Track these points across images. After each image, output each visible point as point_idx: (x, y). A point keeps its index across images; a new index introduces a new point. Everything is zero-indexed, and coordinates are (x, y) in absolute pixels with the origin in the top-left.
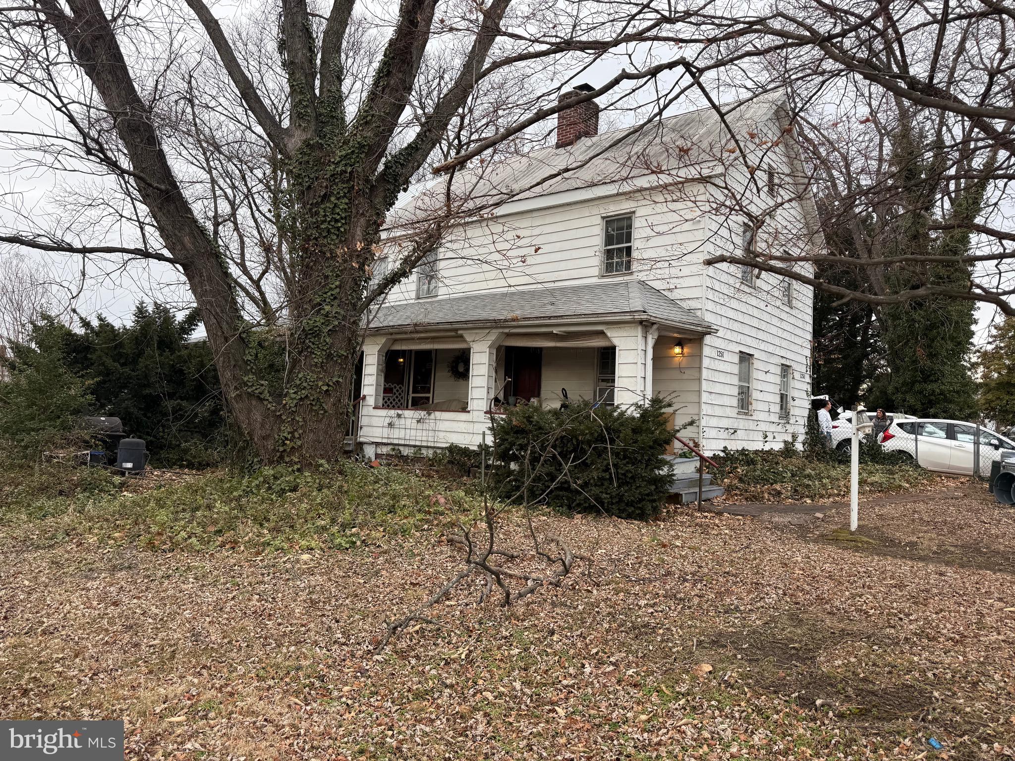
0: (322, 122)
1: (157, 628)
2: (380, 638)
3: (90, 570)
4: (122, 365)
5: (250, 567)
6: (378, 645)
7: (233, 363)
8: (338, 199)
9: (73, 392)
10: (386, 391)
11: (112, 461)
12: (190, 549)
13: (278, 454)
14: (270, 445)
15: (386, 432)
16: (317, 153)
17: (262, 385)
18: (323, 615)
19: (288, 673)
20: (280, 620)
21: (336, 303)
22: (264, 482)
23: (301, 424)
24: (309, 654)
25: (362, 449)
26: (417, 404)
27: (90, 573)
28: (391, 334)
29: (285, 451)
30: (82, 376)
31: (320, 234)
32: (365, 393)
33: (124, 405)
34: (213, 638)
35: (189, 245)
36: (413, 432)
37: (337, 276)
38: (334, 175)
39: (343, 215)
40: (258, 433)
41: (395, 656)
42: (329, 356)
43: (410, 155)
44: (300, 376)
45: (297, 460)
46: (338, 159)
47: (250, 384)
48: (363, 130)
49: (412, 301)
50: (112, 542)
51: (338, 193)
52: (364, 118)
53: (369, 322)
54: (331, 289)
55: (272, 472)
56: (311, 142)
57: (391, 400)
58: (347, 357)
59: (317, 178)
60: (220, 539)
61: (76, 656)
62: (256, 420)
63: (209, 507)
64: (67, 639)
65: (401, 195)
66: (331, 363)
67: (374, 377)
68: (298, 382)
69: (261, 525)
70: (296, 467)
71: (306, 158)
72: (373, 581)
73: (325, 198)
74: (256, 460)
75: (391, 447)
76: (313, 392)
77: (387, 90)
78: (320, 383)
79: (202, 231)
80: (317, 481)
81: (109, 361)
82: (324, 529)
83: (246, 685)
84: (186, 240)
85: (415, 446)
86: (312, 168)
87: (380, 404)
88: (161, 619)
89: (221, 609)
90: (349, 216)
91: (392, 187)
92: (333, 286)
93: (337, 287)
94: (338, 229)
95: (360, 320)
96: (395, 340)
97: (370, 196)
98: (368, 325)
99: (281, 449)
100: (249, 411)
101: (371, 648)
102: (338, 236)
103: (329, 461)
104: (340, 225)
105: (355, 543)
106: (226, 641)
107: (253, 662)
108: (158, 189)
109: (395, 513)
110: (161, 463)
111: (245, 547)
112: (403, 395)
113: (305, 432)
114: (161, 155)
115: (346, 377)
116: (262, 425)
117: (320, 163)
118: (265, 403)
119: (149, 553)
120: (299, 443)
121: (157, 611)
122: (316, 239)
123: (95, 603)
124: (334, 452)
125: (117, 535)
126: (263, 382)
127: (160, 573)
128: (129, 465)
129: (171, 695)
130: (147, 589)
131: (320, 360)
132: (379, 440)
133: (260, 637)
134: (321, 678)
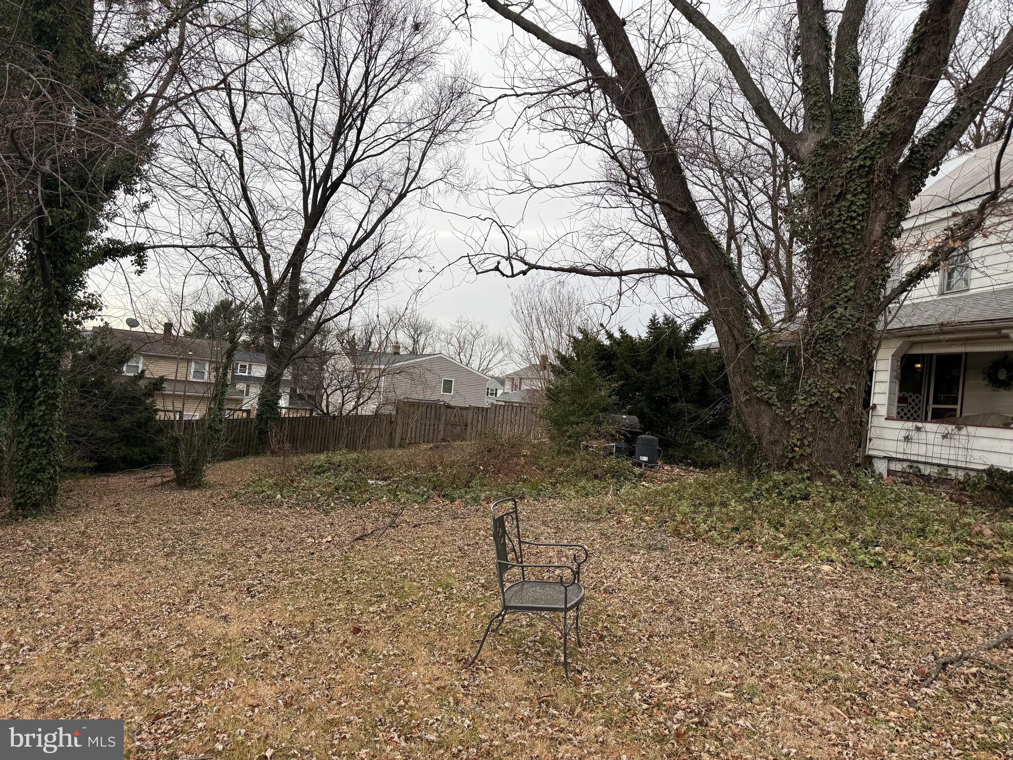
0: (837, 119)
1: (694, 608)
2: (927, 671)
3: (631, 545)
4: (639, 370)
5: (770, 568)
6: (925, 679)
7: (743, 368)
8: (855, 196)
9: (603, 393)
10: (901, 400)
11: (632, 454)
12: (712, 541)
13: (787, 460)
14: (779, 451)
15: (901, 446)
16: (833, 152)
17: (771, 391)
18: (856, 631)
19: (825, 681)
20: (809, 626)
21: (850, 305)
22: (774, 487)
23: (810, 431)
24: (846, 667)
25: (871, 464)
26: (939, 416)
27: (632, 548)
28: (909, 336)
29: (794, 457)
30: (609, 380)
31: (834, 234)
32: (875, 402)
33: (639, 406)
34: (747, 629)
35: (705, 260)
36: (937, 449)
37: (853, 276)
38: (851, 171)
39: (860, 212)
40: (767, 438)
41: (948, 695)
42: (842, 362)
43: (943, 133)
44: (810, 382)
45: (806, 468)
46: (856, 154)
47: (759, 389)
48: (885, 119)
49: (935, 298)
50: (644, 524)
51: (856, 189)
52: (887, 106)
53: (886, 324)
54: (846, 291)
55: (782, 478)
56: (826, 142)
57: (906, 411)
58: (861, 362)
59: (832, 178)
60: (738, 536)
61: (634, 617)
62: (764, 425)
63: (724, 504)
64: (624, 601)
65: (930, 181)
66: (844, 369)
67: (887, 385)
68: (808, 388)
69: (777, 529)
70: (806, 475)
71: (820, 159)
72: (909, 607)
73: (841, 196)
74: (764, 464)
75: (908, 464)
76: (824, 399)
77: (916, 69)
78: (831, 390)
79: (716, 245)
80: (830, 492)
81: (628, 367)
82: (843, 542)
83: (786, 681)
84: (703, 255)
85: (939, 465)
86: (827, 168)
87: (894, 415)
88: (697, 601)
89: (749, 603)
90: (867, 212)
91: (919, 173)
92: (847, 288)
93: (851, 288)
94: (854, 227)
95: (877, 322)
96: (914, 344)
97: (892, 187)
98: (885, 327)
99: (790, 455)
100: (758, 415)
101: (917, 678)
102: (853, 234)
103: (841, 473)
104: (856, 222)
105: (881, 563)
106: (759, 634)
107: (789, 661)
108: (681, 212)
109: (926, 538)
110: (671, 460)
111: (763, 547)
112: (920, 405)
113: (815, 439)
114: (683, 181)
115: (860, 384)
116: (771, 431)
117: (835, 162)
118: (774, 408)
119: (676, 539)
120: (809, 451)
121: (691, 592)
122: (829, 240)
123: (640, 575)
124: (846, 463)
125: (647, 518)
126: (771, 388)
127: (688, 559)
128: (645, 459)
129: (717, 672)
130: (680, 571)
131: (832, 365)
132: (894, 455)
133: (792, 638)
134: (864, 696)
